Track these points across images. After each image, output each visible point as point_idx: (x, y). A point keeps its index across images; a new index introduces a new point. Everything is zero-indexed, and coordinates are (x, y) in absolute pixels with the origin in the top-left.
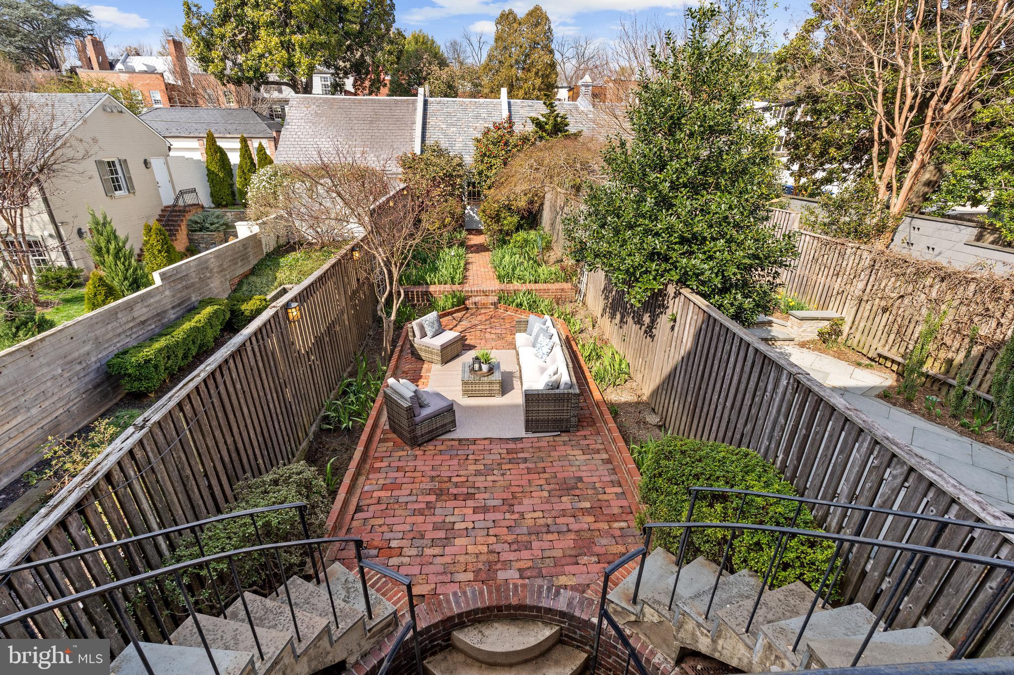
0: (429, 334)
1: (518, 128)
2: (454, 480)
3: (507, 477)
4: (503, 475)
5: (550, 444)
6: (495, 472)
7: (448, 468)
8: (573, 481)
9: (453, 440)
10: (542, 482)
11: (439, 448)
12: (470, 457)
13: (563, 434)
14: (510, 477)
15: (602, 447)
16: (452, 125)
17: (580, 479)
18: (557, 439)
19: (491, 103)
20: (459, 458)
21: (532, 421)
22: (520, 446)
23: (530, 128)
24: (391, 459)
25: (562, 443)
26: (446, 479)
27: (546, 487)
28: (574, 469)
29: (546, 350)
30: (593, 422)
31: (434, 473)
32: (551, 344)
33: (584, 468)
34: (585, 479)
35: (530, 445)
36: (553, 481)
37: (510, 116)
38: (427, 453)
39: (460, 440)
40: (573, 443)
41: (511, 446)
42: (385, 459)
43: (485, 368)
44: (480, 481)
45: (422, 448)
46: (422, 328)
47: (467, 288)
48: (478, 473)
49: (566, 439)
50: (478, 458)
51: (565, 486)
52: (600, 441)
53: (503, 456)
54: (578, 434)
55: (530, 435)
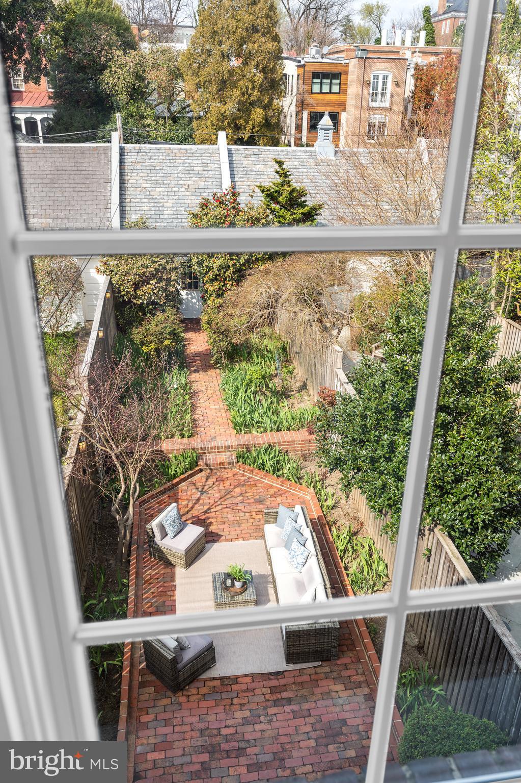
0: (171, 533)
1: (242, 199)
2: (224, 732)
3: (275, 724)
4: (270, 721)
5: (313, 677)
6: (262, 718)
7: (215, 718)
8: (338, 725)
9: (214, 679)
10: (308, 728)
11: (203, 690)
12: (235, 701)
13: (325, 664)
14: (277, 724)
15: (362, 679)
16: (156, 183)
17: (344, 722)
18: (319, 670)
19: (207, 150)
20: (224, 703)
21: (293, 653)
22: (282, 682)
23: (259, 200)
24: (156, 710)
25: (323, 676)
26: (215, 732)
27: (312, 734)
28: (338, 709)
29: (301, 560)
30: (352, 646)
31: (202, 726)
32: (306, 554)
33: (347, 707)
34: (349, 722)
35: (292, 680)
36: (319, 726)
37: (234, 188)
38: (192, 698)
39: (221, 679)
40: (335, 675)
41: (274, 683)
42: (150, 710)
43: (238, 585)
44: (249, 732)
45: (185, 693)
46: (162, 527)
47: (196, 443)
48: (246, 722)
49: (327, 669)
50: (243, 702)
51: (330, 732)
52: (360, 671)
53: (267, 697)
54: (339, 662)
55: (292, 667)
